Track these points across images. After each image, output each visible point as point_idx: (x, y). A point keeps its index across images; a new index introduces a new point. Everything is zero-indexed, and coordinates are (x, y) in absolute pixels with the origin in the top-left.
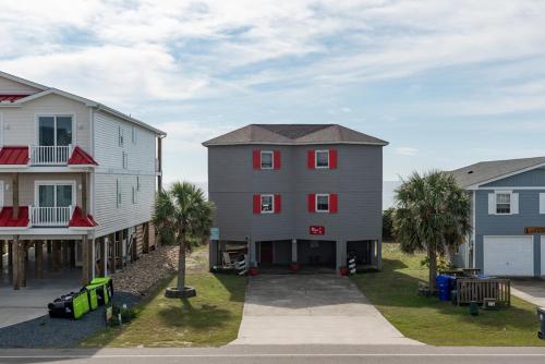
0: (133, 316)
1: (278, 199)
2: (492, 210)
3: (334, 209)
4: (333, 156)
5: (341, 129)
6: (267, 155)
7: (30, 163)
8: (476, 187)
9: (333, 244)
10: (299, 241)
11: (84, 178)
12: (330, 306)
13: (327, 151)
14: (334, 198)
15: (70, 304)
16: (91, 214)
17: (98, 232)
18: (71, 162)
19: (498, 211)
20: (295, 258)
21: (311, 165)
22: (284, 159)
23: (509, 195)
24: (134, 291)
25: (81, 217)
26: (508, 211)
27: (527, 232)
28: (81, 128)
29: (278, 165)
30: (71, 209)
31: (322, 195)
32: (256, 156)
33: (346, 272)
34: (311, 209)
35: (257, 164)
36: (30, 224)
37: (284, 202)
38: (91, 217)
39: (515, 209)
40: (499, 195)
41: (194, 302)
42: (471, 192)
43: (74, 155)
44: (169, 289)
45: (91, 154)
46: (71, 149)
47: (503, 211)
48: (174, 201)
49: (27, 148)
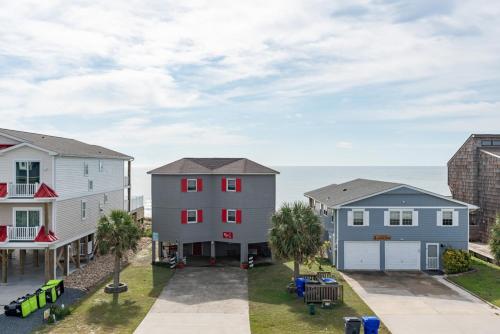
0: (69, 313)
1: (200, 212)
2: (350, 223)
3: (239, 220)
4: (239, 182)
5: (247, 162)
6: (192, 182)
7: (8, 196)
8: (338, 207)
9: (238, 245)
10: (216, 243)
11: (47, 207)
12: (217, 302)
13: (234, 179)
14: (239, 213)
15: (19, 307)
16: (53, 231)
17: (56, 245)
18: (37, 196)
19: (355, 223)
20: (213, 254)
21: (224, 189)
22: (205, 183)
23: (362, 212)
24: (82, 287)
25: (44, 235)
26: (362, 223)
27: (375, 239)
28: (47, 170)
29: (200, 189)
30: (37, 229)
31: (231, 210)
32: (184, 182)
33: (247, 266)
34: (224, 219)
35: (184, 188)
36: (8, 239)
37: (204, 215)
38: (52, 234)
39: (366, 223)
40: (355, 212)
41: (122, 298)
42: (336, 210)
43: (40, 191)
44: (107, 286)
45: (53, 189)
46: (37, 186)
47: (358, 224)
48: (112, 222)
49: (6, 184)
